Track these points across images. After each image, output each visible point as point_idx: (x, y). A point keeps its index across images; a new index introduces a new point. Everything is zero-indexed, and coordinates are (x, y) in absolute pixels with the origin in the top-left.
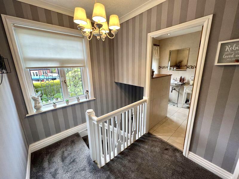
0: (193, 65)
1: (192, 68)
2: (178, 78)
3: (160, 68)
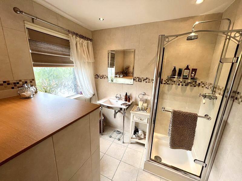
0: (141, 77)
1: (140, 80)
2: (123, 94)
3: (97, 78)
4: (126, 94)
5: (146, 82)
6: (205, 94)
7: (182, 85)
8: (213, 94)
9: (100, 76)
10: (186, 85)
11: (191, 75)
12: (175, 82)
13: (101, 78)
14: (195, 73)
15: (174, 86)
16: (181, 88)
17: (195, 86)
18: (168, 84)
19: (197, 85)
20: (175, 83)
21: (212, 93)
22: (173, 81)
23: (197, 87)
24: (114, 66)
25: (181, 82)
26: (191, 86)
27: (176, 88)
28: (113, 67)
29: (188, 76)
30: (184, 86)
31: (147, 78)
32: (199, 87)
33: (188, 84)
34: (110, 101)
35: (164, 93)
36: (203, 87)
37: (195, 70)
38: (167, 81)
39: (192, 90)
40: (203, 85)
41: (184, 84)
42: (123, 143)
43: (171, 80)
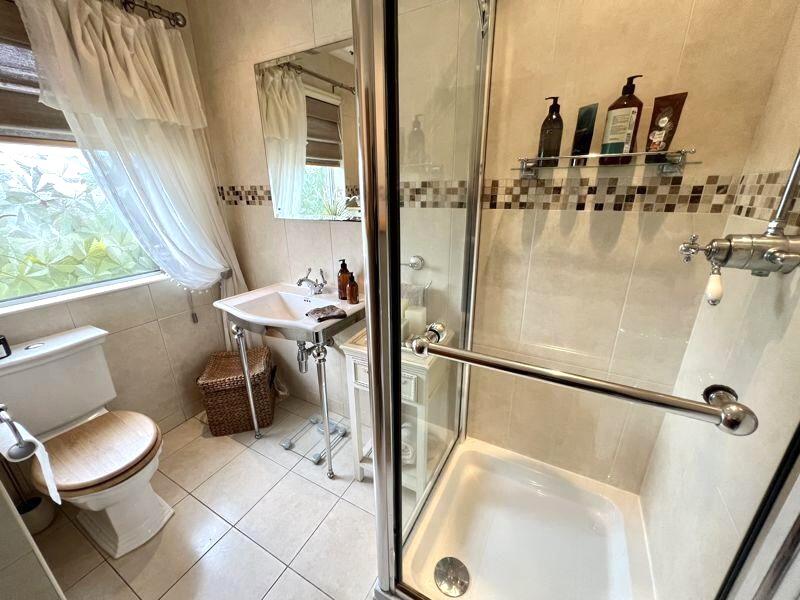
3: (236, 203)
4: (344, 266)
5: (423, 205)
6: (729, 239)
7: (599, 207)
8: (784, 237)
9: (243, 193)
10: (617, 207)
11: (650, 142)
12: (558, 190)
13: (248, 203)
14: (675, 120)
15: (555, 215)
16: (594, 225)
17: (670, 208)
18: (522, 205)
19: (683, 199)
20: (557, 200)
21: (778, 231)
22: (547, 192)
23: (681, 213)
24: (340, 158)
25: (592, 191)
26: (648, 208)
27: (567, 227)
28: (337, 164)
29: (627, 148)
30: (608, 212)
31: (424, 184)
32: (691, 210)
33: (630, 198)
34: (281, 299)
35: (502, 255)
36: (717, 209)
37: (671, 105)
38: (517, 191)
39: (649, 231)
40: (719, 199)
41: (611, 199)
42: (332, 476)
43: (541, 184)
